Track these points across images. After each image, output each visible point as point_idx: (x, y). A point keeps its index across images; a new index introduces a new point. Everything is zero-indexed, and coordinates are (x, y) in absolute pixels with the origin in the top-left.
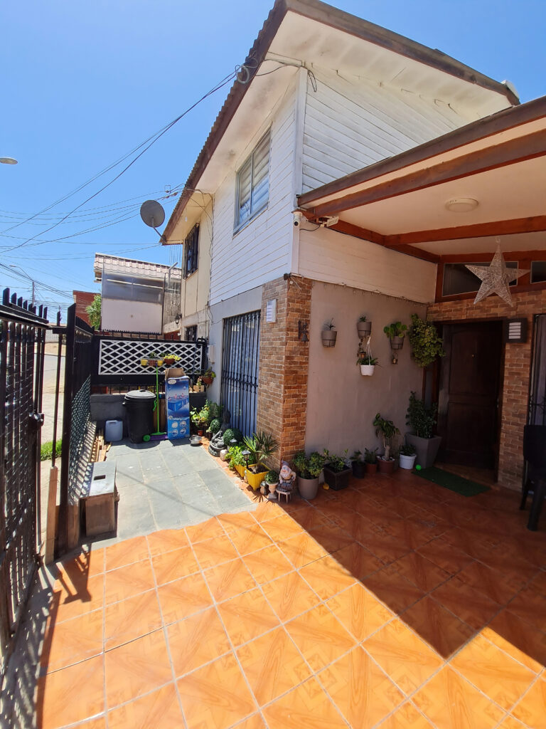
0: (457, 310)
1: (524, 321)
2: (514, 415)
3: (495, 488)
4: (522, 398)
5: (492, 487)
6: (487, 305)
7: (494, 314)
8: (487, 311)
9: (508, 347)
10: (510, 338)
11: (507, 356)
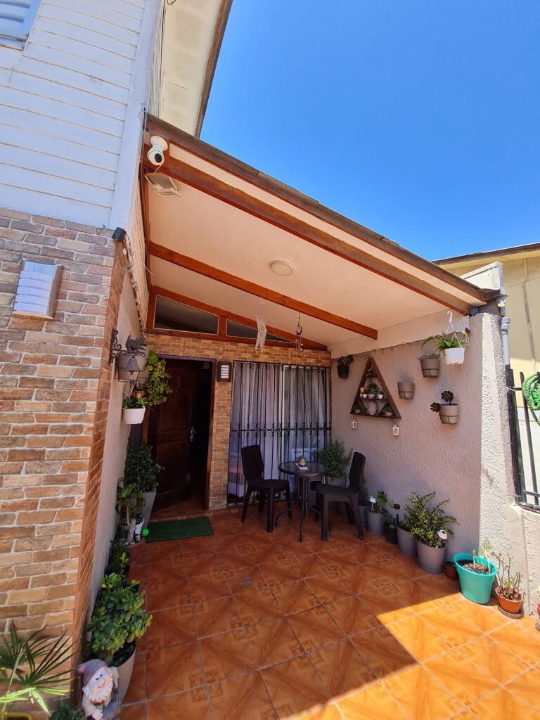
0: (175, 346)
1: (231, 366)
2: (221, 443)
3: (209, 515)
4: (226, 427)
5: (207, 515)
6: (201, 347)
7: (206, 355)
8: (201, 352)
9: (217, 385)
10: (222, 377)
11: (216, 392)
